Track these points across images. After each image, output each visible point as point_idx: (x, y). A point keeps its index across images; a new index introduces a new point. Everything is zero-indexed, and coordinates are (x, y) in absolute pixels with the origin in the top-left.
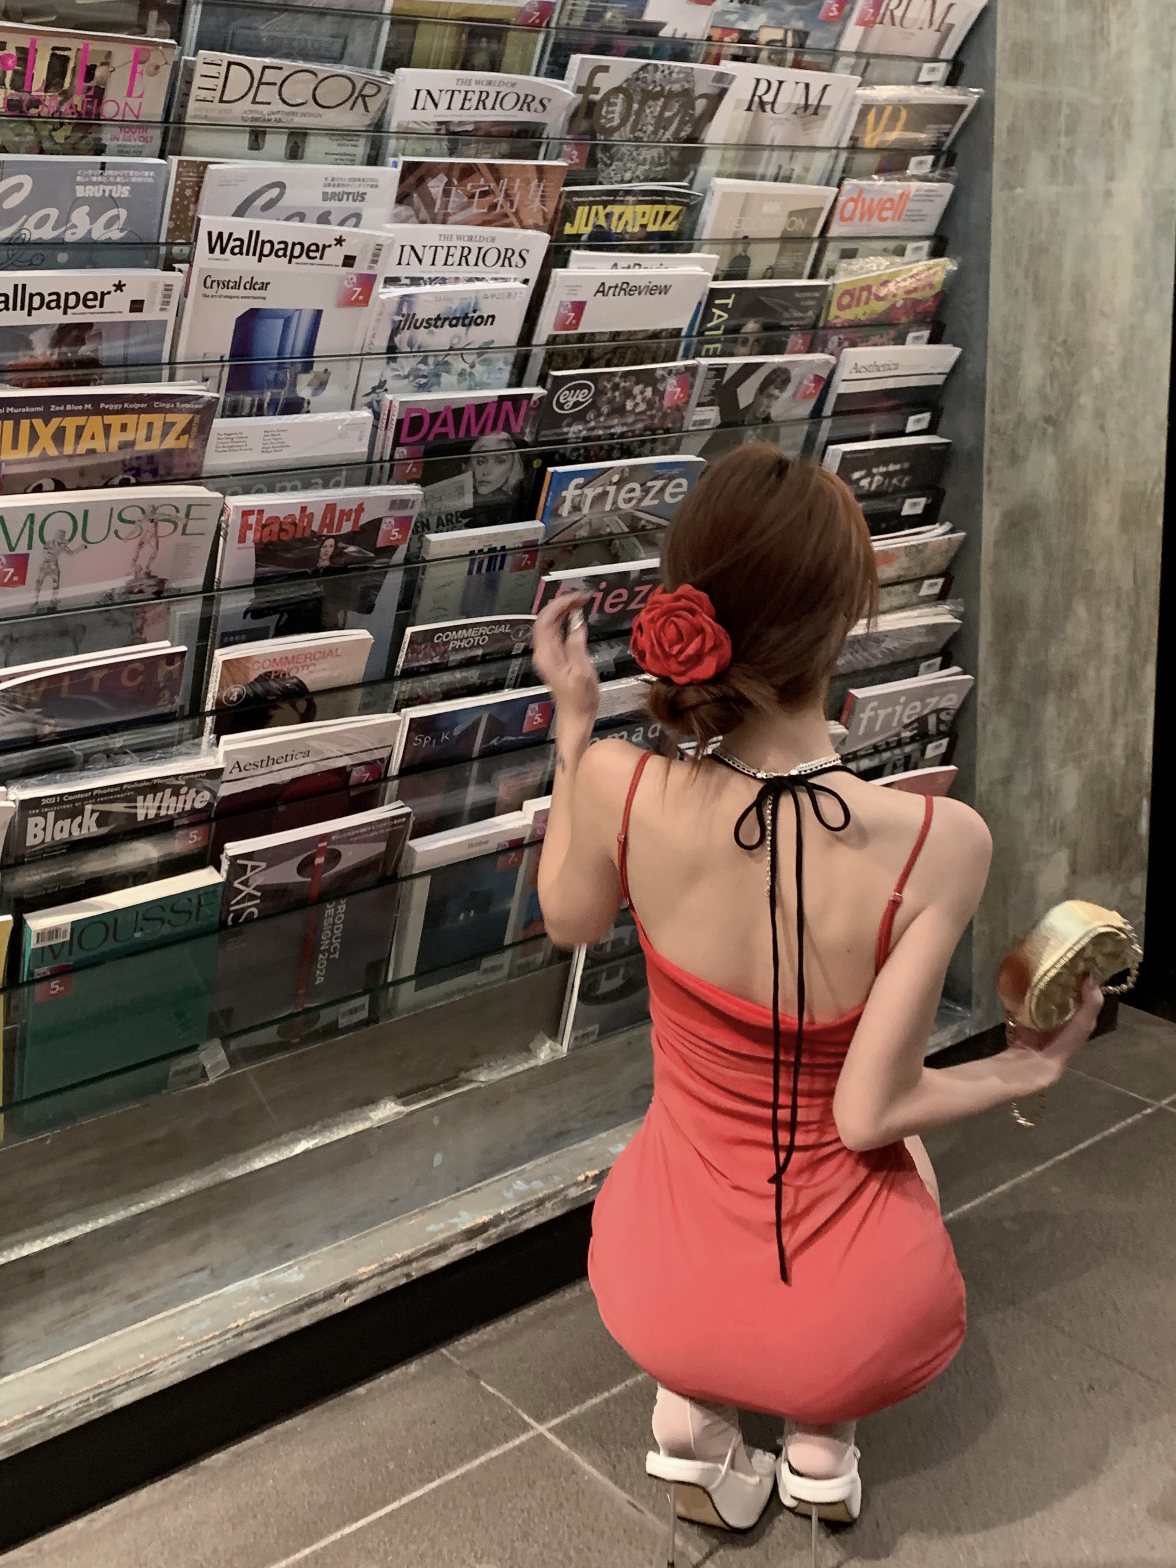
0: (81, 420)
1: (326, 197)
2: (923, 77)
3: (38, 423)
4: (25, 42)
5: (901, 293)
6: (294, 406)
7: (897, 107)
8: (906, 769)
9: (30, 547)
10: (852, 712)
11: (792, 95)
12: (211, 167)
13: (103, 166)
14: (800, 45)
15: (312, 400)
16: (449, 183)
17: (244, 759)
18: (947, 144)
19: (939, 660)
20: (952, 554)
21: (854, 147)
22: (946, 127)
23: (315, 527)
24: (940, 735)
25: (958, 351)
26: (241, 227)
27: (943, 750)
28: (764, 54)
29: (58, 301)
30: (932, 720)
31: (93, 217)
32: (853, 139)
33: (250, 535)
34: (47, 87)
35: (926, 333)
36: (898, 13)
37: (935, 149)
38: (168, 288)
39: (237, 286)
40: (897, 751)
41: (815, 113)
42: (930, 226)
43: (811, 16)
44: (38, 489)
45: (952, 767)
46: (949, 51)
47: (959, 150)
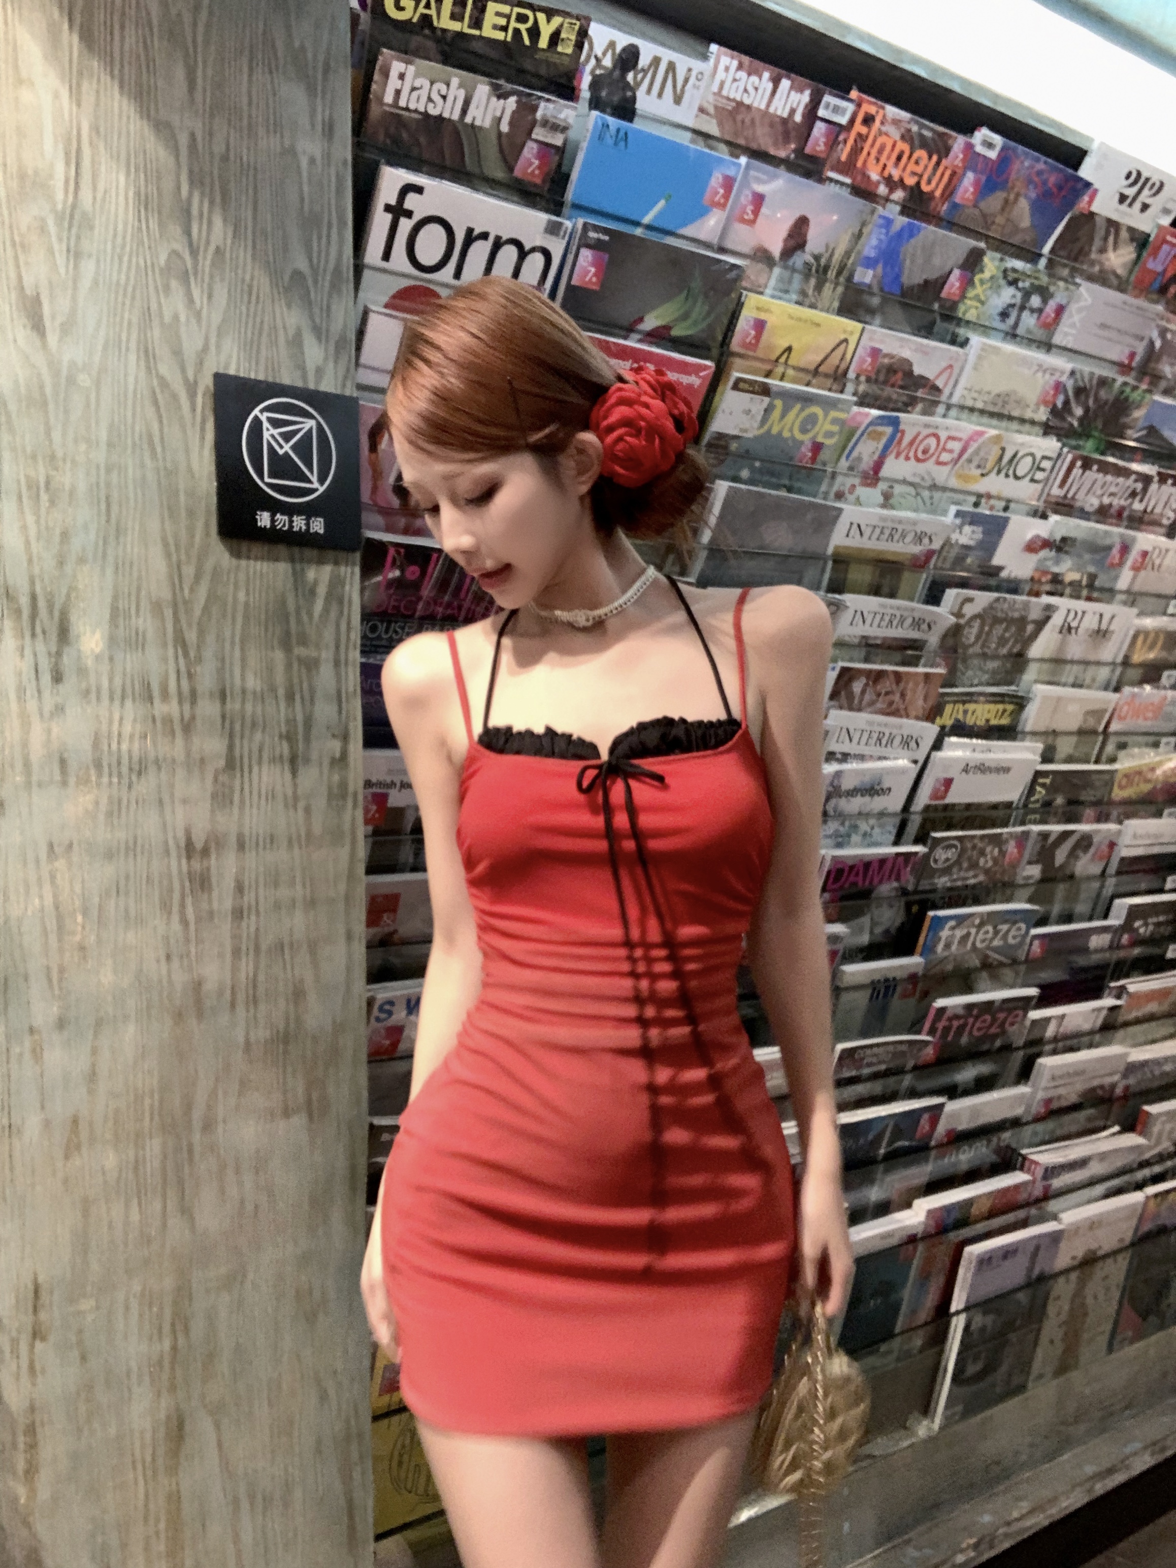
2: (1170, 610)
5: (1161, 779)
7: (1156, 633)
14: (1091, 584)
21: (1126, 663)
28: (1068, 591)
32: (1127, 657)
36: (1157, 562)
41: (1104, 636)
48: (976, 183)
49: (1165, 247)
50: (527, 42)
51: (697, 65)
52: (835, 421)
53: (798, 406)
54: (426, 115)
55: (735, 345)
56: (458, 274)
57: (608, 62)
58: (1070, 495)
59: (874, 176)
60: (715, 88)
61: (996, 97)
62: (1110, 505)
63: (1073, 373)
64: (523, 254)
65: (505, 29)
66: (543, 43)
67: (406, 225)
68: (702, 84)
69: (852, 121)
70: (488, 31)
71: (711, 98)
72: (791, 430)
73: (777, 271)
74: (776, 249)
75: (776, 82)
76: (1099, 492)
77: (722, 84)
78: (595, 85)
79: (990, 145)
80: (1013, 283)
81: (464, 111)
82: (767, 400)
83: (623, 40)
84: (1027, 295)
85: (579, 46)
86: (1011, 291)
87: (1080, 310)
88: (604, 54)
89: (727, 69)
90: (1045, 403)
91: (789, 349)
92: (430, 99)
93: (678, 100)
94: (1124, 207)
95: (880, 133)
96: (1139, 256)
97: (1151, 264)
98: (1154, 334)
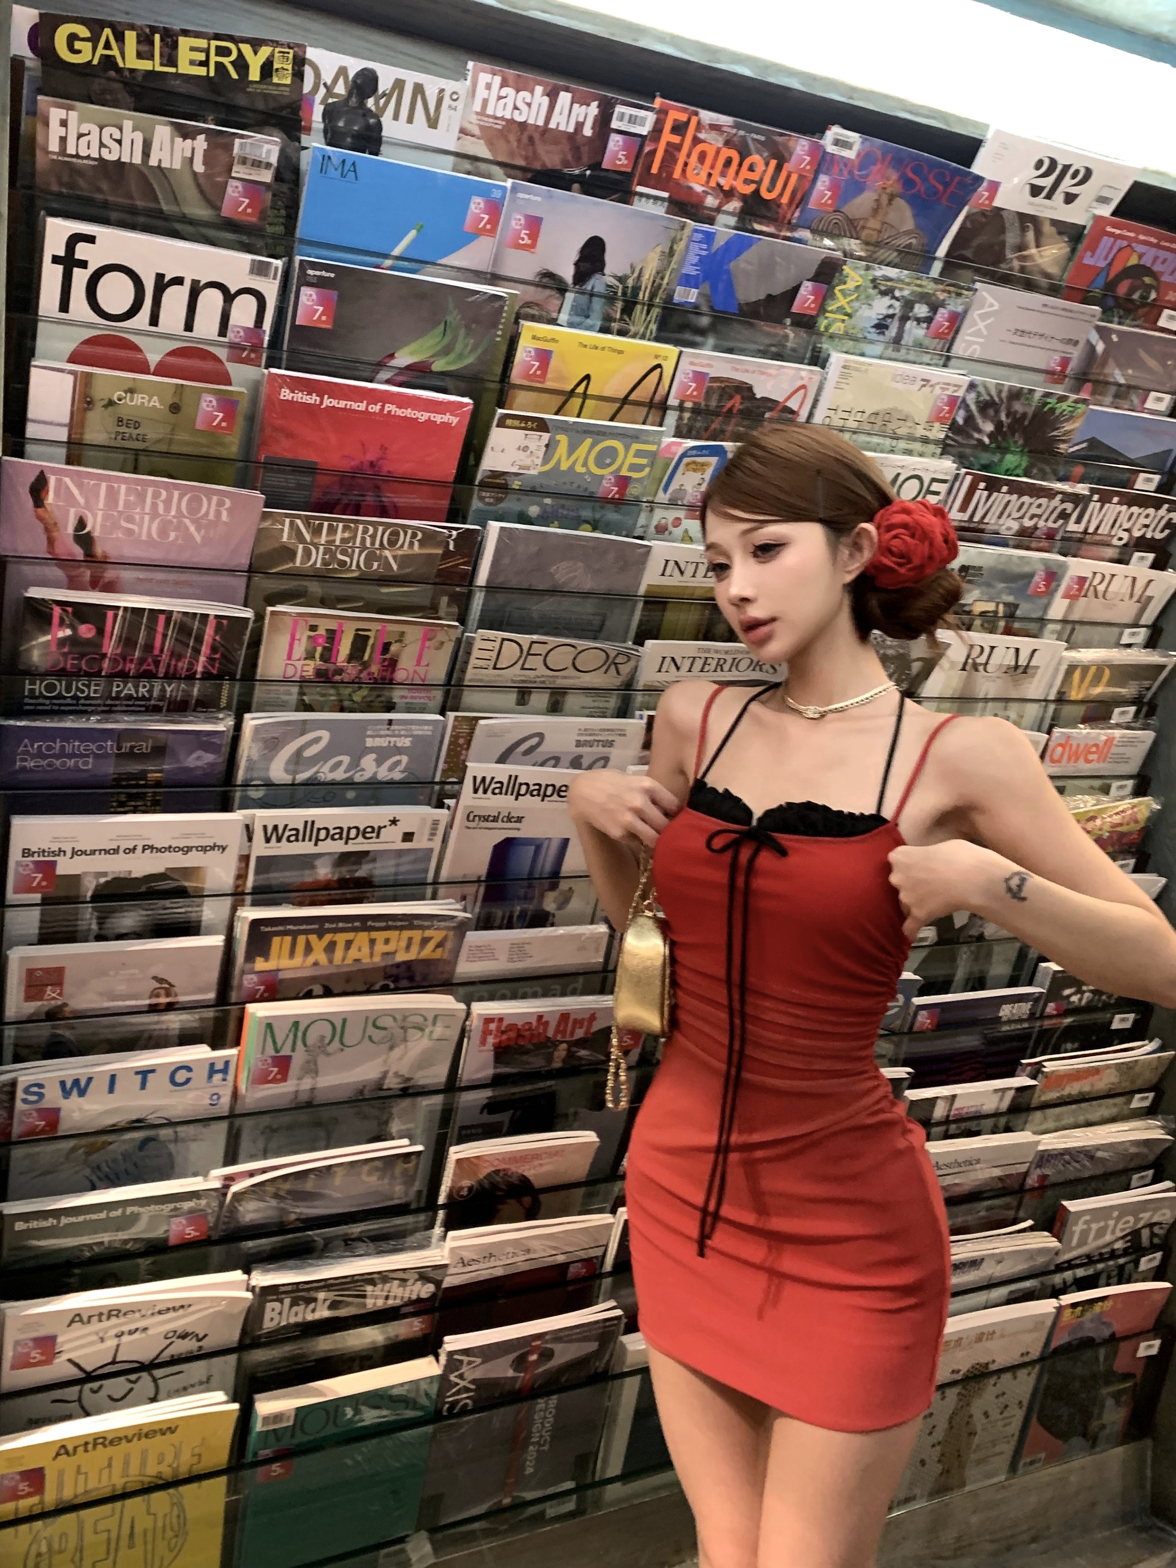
0: (350, 936)
1: (579, 744)
2: (1125, 640)
3: (313, 938)
4: (334, 625)
5: (1107, 827)
6: (540, 919)
7: (1100, 667)
8: (1119, 1283)
9: (293, 1050)
10: (1064, 1224)
11: (1003, 658)
12: (482, 722)
13: (390, 722)
14: (1010, 616)
15: (557, 914)
17: (468, 1255)
18: (1149, 695)
19: (1150, 1172)
20: (1162, 1070)
21: (1061, 699)
22: (1146, 683)
23: (550, 1033)
24: (1154, 1248)
25: (1163, 880)
26: (502, 772)
27: (1156, 1263)
28: (978, 622)
29: (342, 834)
30: (1145, 1233)
31: (379, 762)
32: (1061, 693)
33: (491, 1040)
34: (351, 658)
35: (1132, 862)
36: (1101, 588)
37: (1136, 701)
38: (436, 823)
39: (495, 819)
40: (1111, 1263)
41: (1025, 672)
42: (1133, 767)
43: (1021, 592)
44: (307, 996)
45: (1167, 1285)
46: (1149, 617)
47: (1160, 702)
48: (834, 187)
49: (1106, 241)
50: (235, 76)
51: (450, 86)
52: (639, 454)
53: (589, 441)
54: (101, 159)
55: (516, 376)
56: (154, 320)
57: (340, 89)
58: (976, 518)
59: (698, 188)
60: (477, 107)
61: (853, 90)
62: (1035, 528)
63: (972, 386)
64: (229, 297)
65: (205, 64)
66: (254, 74)
67: (80, 277)
68: (460, 105)
69: (657, 130)
70: (184, 68)
71: (474, 118)
72: (585, 464)
73: (570, 297)
74: (567, 273)
75: (552, 95)
76: (1016, 515)
77: (485, 102)
78: (329, 114)
79: (847, 145)
80: (888, 292)
81: (146, 154)
82: (546, 436)
83: (355, 65)
84: (908, 305)
85: (298, 75)
86: (887, 301)
87: (983, 317)
88: (335, 81)
89: (488, 86)
90: (941, 420)
91: (587, 377)
93: (433, 123)
94: (1039, 200)
95: (696, 141)
96: (1073, 251)
97: (1088, 260)
98: (1094, 337)
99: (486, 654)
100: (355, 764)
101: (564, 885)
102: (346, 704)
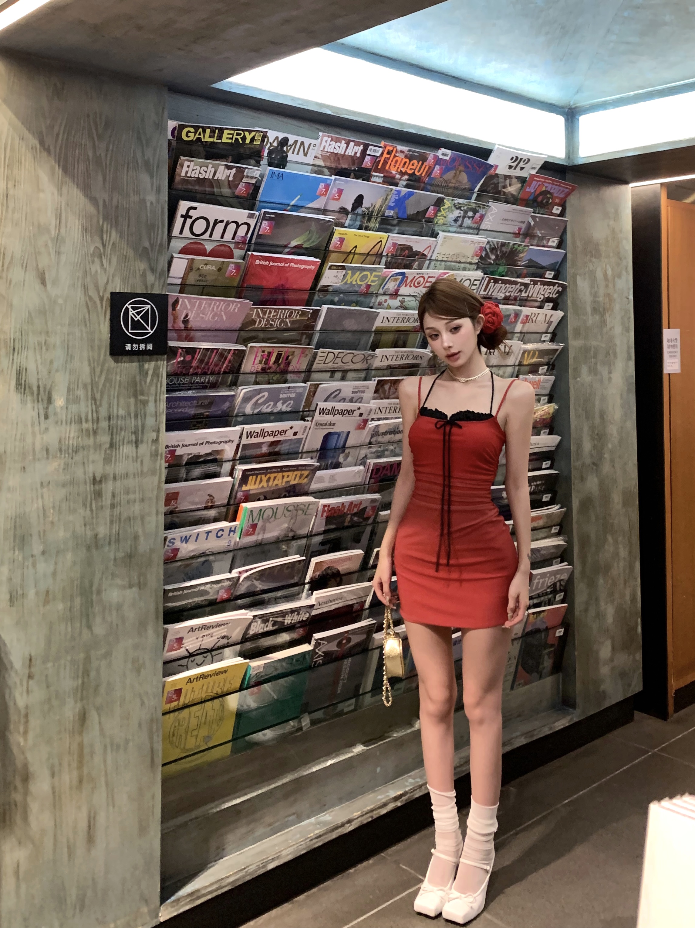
0: (276, 474)
1: (353, 392)
2: (543, 339)
3: (263, 476)
4: (270, 350)
5: (539, 417)
6: (337, 465)
7: (535, 351)
8: (549, 605)
9: (258, 521)
12: (319, 386)
13: (289, 388)
15: (344, 463)
16: (391, 386)
17: (321, 601)
18: (552, 361)
19: (559, 559)
20: (562, 516)
21: (520, 364)
22: (551, 357)
23: (345, 511)
24: (561, 591)
25: (560, 438)
26: (329, 405)
27: (562, 597)
29: (273, 434)
30: (558, 584)
31: (283, 404)
32: (520, 362)
33: (325, 514)
34: (274, 363)
35: (548, 431)
36: (534, 319)
37: (547, 364)
38: (306, 427)
39: (325, 425)
40: (546, 597)
41: (508, 354)
42: (547, 392)
44: (259, 500)
45: (566, 605)
46: (551, 330)
47: (556, 363)
48: (441, 170)
49: (534, 183)
50: (241, 142)
51: (313, 142)
52: (375, 276)
53: (359, 272)
54: (198, 178)
55: (331, 248)
56: (211, 236)
57: (275, 144)
58: (490, 294)
59: (394, 172)
60: (322, 149)
61: (448, 134)
62: (510, 296)
63: (488, 242)
64: (238, 225)
65: (232, 139)
66: (248, 141)
67: (189, 221)
68: (316, 148)
69: (382, 153)
70: (224, 140)
71: (320, 153)
72: (356, 281)
73: (350, 216)
74: (349, 208)
75: (348, 143)
76: (503, 291)
77: (325, 146)
78: (270, 153)
79: (446, 155)
80: (459, 208)
81: (214, 175)
82: (344, 271)
83: (281, 136)
84: (466, 212)
85: (263, 141)
86: (458, 211)
87: (492, 215)
88: (274, 142)
89: (326, 141)
90: (477, 256)
91: (356, 247)
92: (200, 173)
93: (305, 155)
94: (512, 170)
95: (395, 156)
96: (522, 186)
97: (528, 190)
98: (530, 220)
99: (321, 358)
100: (275, 405)
101: (347, 451)
102: (271, 381)
